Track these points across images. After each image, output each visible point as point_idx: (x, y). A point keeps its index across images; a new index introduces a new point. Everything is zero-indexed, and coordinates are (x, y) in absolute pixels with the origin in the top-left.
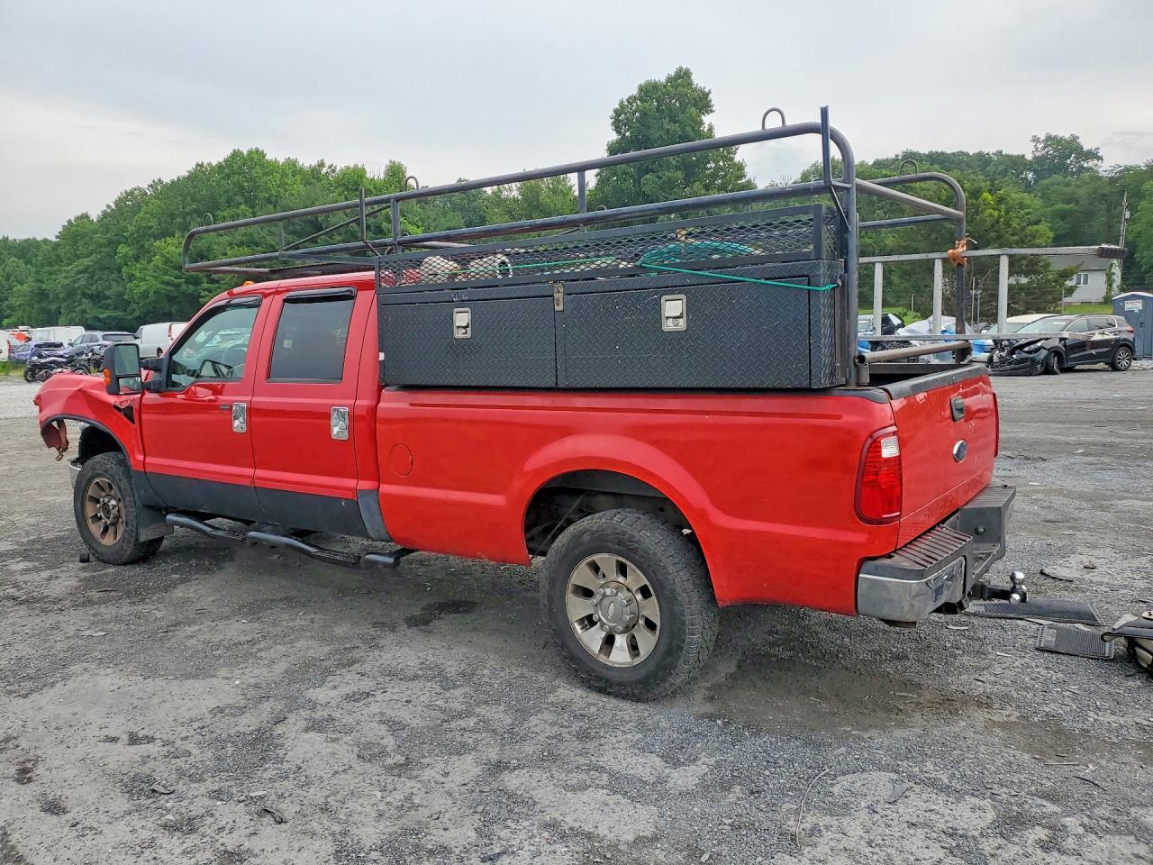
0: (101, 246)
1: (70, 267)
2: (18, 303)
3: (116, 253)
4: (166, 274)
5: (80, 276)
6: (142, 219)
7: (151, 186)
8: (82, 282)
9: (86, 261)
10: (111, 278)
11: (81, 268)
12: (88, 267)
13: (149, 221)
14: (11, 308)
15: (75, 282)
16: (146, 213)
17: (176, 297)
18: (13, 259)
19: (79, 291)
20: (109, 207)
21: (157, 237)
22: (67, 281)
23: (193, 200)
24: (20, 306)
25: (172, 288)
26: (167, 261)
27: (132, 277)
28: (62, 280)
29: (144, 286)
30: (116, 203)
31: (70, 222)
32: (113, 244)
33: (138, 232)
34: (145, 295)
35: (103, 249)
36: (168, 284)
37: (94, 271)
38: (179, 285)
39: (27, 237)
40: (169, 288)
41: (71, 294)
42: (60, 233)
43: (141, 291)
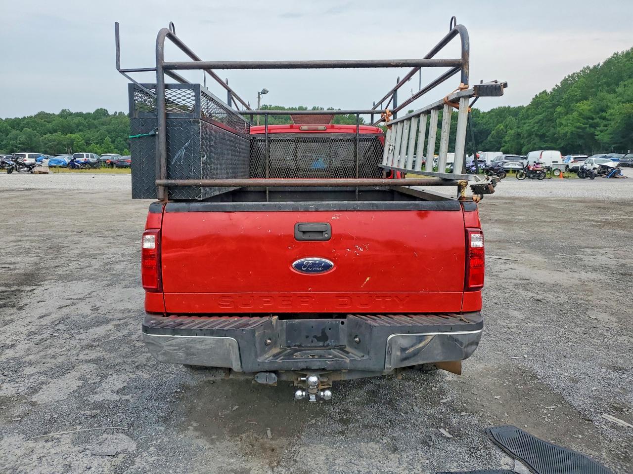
0: (548, 108)
1: (531, 121)
2: (508, 140)
3: (555, 111)
4: (578, 122)
5: (535, 125)
6: (572, 91)
7: (582, 71)
8: (536, 128)
9: (540, 117)
10: (551, 125)
11: (537, 120)
12: (541, 120)
13: (576, 92)
14: (505, 142)
15: (533, 128)
16: (575, 87)
17: (583, 136)
18: (511, 117)
19: (534, 133)
20: (556, 86)
21: (577, 101)
22: (528, 128)
23: (605, 76)
24: (509, 141)
25: (581, 130)
26: (580, 114)
27: (561, 124)
28: (526, 127)
29: (566, 129)
30: (561, 83)
31: (536, 96)
32: (554, 106)
33: (569, 99)
34: (565, 134)
35: (549, 110)
36: (578, 128)
37: (543, 122)
38: (585, 128)
39: (519, 105)
40: (579, 130)
41: (530, 134)
42: (531, 102)
43: (564, 132)
